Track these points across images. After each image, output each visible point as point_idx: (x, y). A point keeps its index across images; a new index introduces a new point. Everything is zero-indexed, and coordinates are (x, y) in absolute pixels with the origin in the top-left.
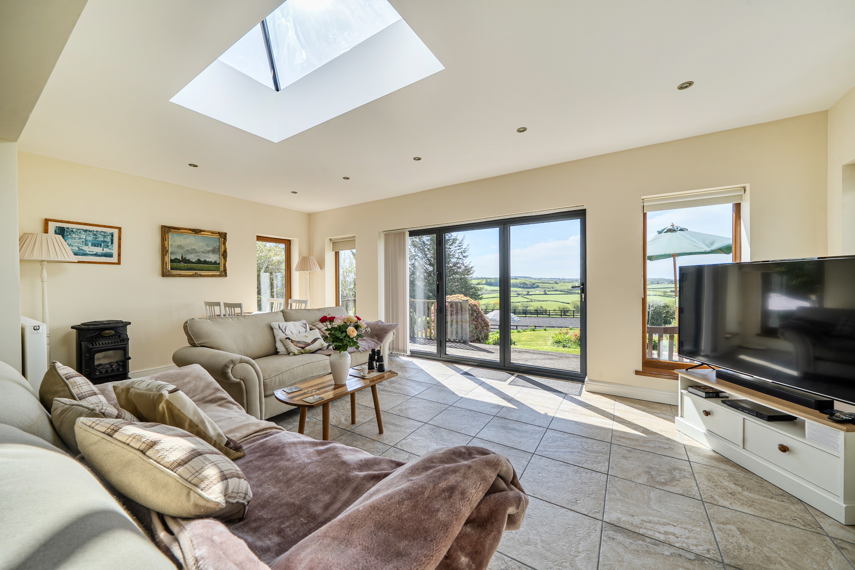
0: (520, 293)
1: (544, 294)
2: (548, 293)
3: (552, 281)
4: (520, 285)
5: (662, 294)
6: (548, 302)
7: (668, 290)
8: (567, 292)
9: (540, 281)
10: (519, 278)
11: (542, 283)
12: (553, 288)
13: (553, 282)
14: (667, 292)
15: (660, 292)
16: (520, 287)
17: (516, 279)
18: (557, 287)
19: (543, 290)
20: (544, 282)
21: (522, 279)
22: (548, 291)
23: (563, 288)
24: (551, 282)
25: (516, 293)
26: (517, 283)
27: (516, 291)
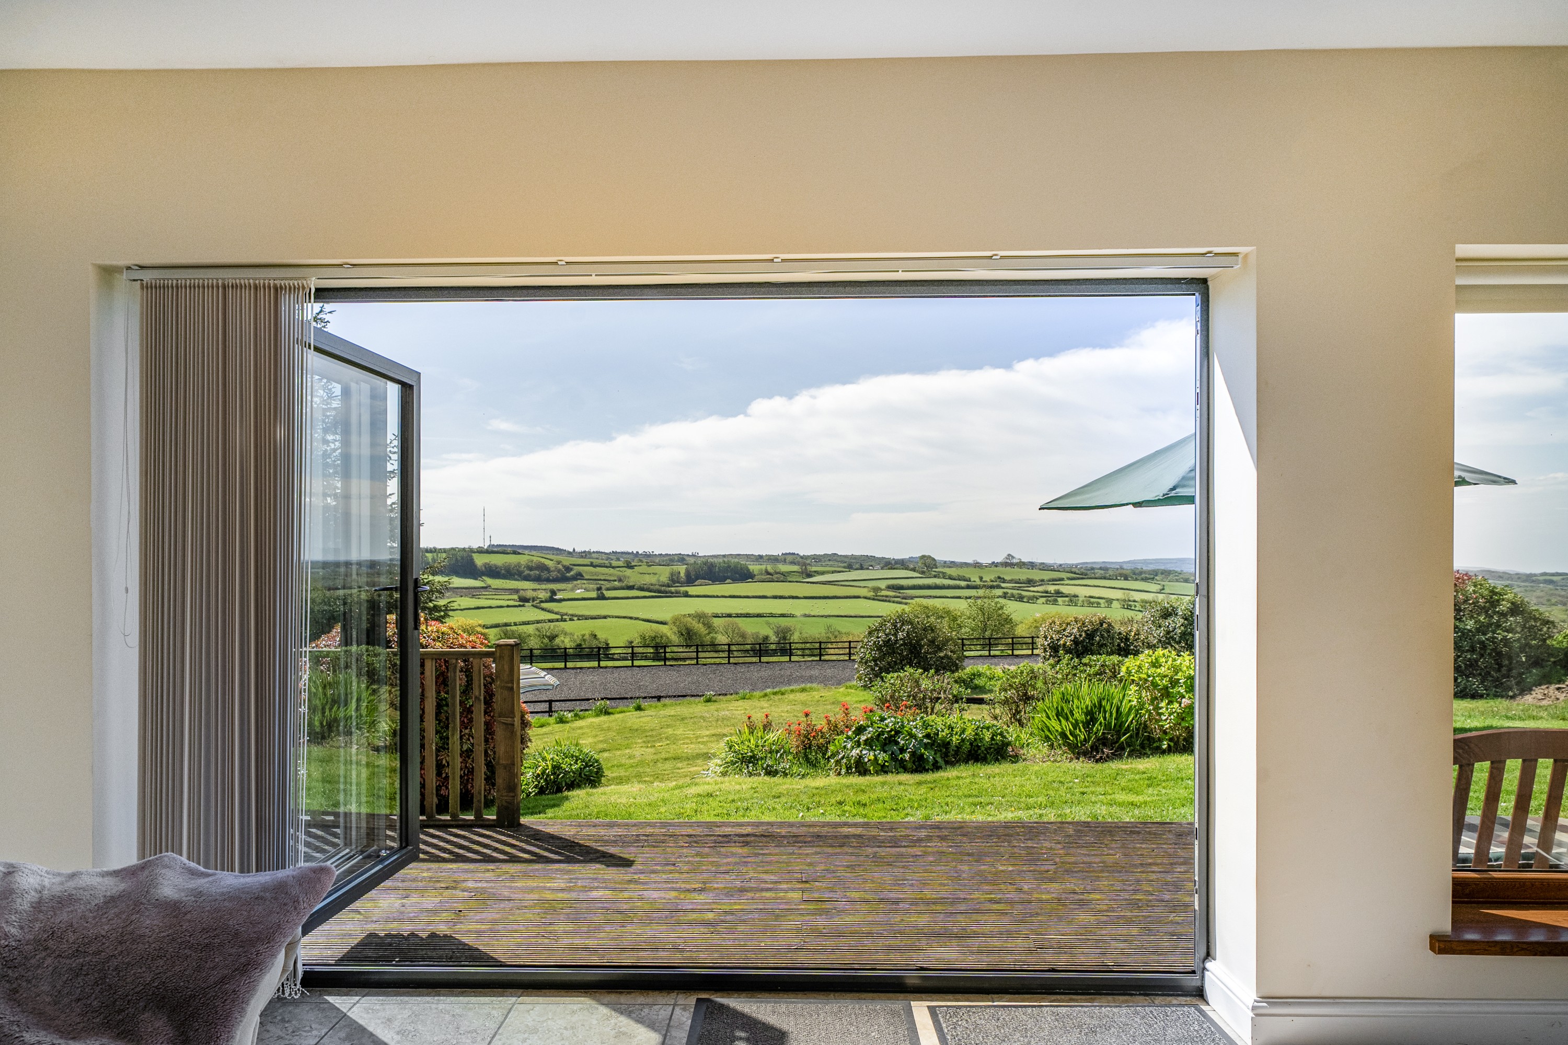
0: (530, 594)
1: (598, 598)
2: (608, 594)
3: (618, 559)
4: (527, 572)
5: (871, 594)
6: (609, 619)
7: (883, 584)
8: (659, 592)
9: (587, 561)
10: (526, 552)
11: (592, 565)
12: (620, 580)
13: (621, 563)
14: (882, 590)
15: (866, 590)
16: (527, 578)
17: (515, 553)
18: (632, 576)
19: (595, 587)
20: (595, 562)
21: (534, 553)
22: (608, 589)
23: (648, 580)
24: (614, 563)
25: (516, 597)
26: (519, 565)
27: (516, 591)
